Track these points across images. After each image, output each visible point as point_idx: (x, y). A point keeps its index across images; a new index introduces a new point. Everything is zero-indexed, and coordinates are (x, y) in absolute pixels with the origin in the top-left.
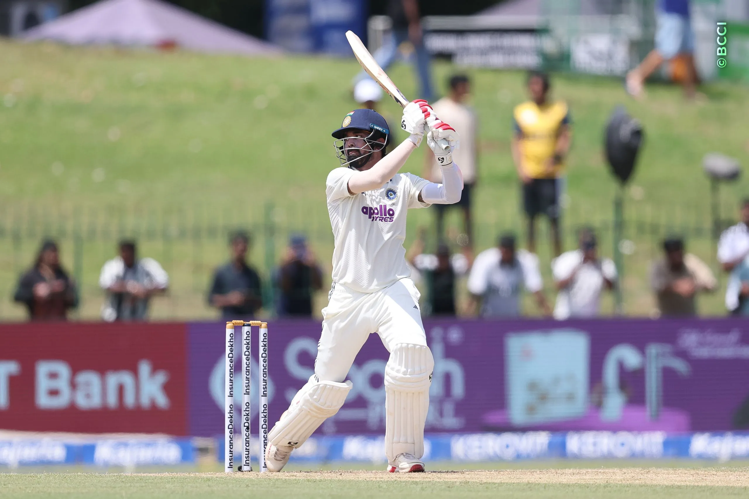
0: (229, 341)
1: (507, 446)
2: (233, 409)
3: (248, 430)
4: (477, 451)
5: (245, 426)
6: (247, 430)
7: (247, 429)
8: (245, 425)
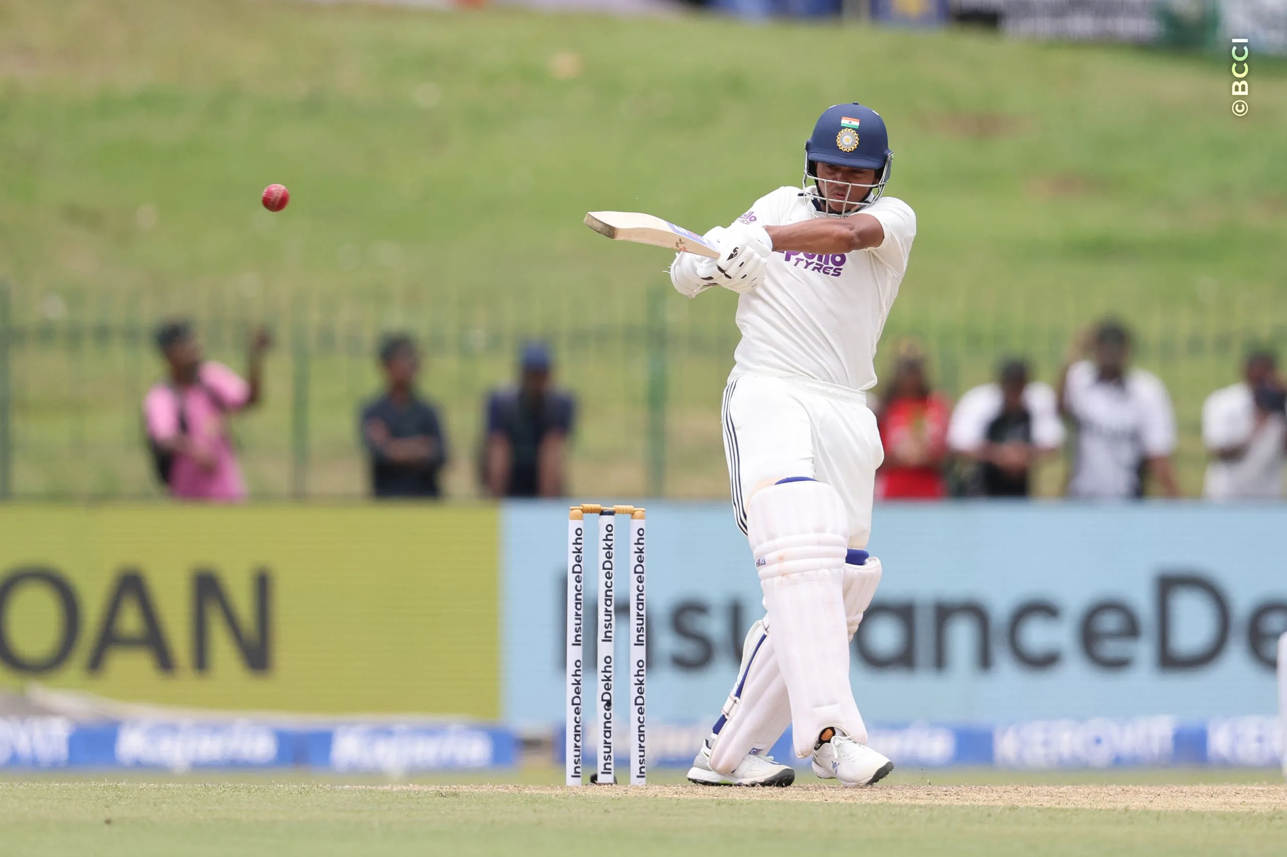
0: (575, 542)
1: (1098, 741)
2: (581, 668)
3: (609, 708)
4: (1040, 751)
5: (603, 700)
6: (607, 707)
7: (606, 704)
8: (604, 698)
